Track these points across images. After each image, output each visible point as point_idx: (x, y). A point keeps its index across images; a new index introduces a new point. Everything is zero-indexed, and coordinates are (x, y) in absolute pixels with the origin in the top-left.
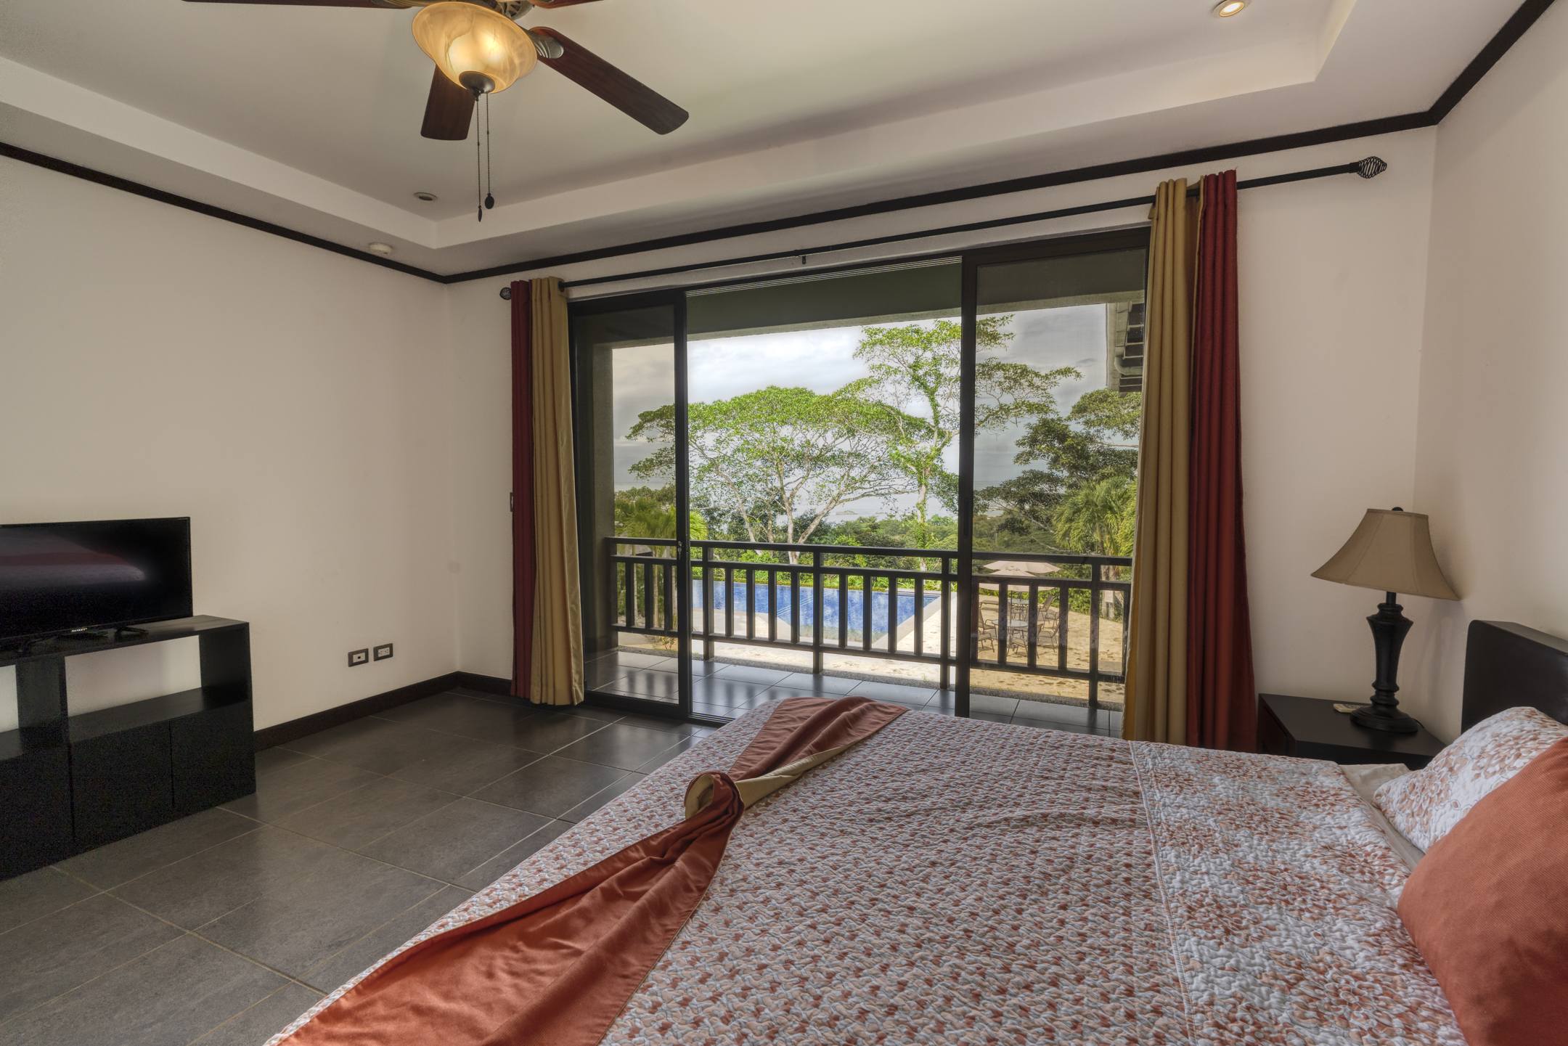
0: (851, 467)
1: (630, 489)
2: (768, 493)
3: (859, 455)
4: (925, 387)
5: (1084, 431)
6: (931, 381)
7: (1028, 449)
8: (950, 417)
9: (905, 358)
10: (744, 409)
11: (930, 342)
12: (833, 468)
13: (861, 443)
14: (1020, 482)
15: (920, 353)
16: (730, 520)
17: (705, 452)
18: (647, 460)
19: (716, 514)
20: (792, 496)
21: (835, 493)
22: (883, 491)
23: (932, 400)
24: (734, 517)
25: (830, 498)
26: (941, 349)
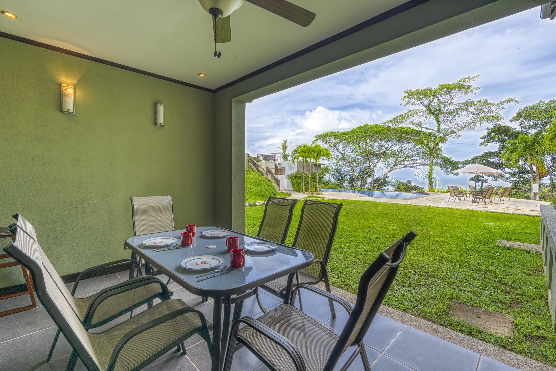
4: (434, 114)
7: (486, 140)
8: (446, 130)
9: (425, 103)
11: (436, 95)
14: (482, 156)
15: (432, 101)
17: (339, 151)
20: (373, 169)
23: (437, 119)
26: (442, 98)
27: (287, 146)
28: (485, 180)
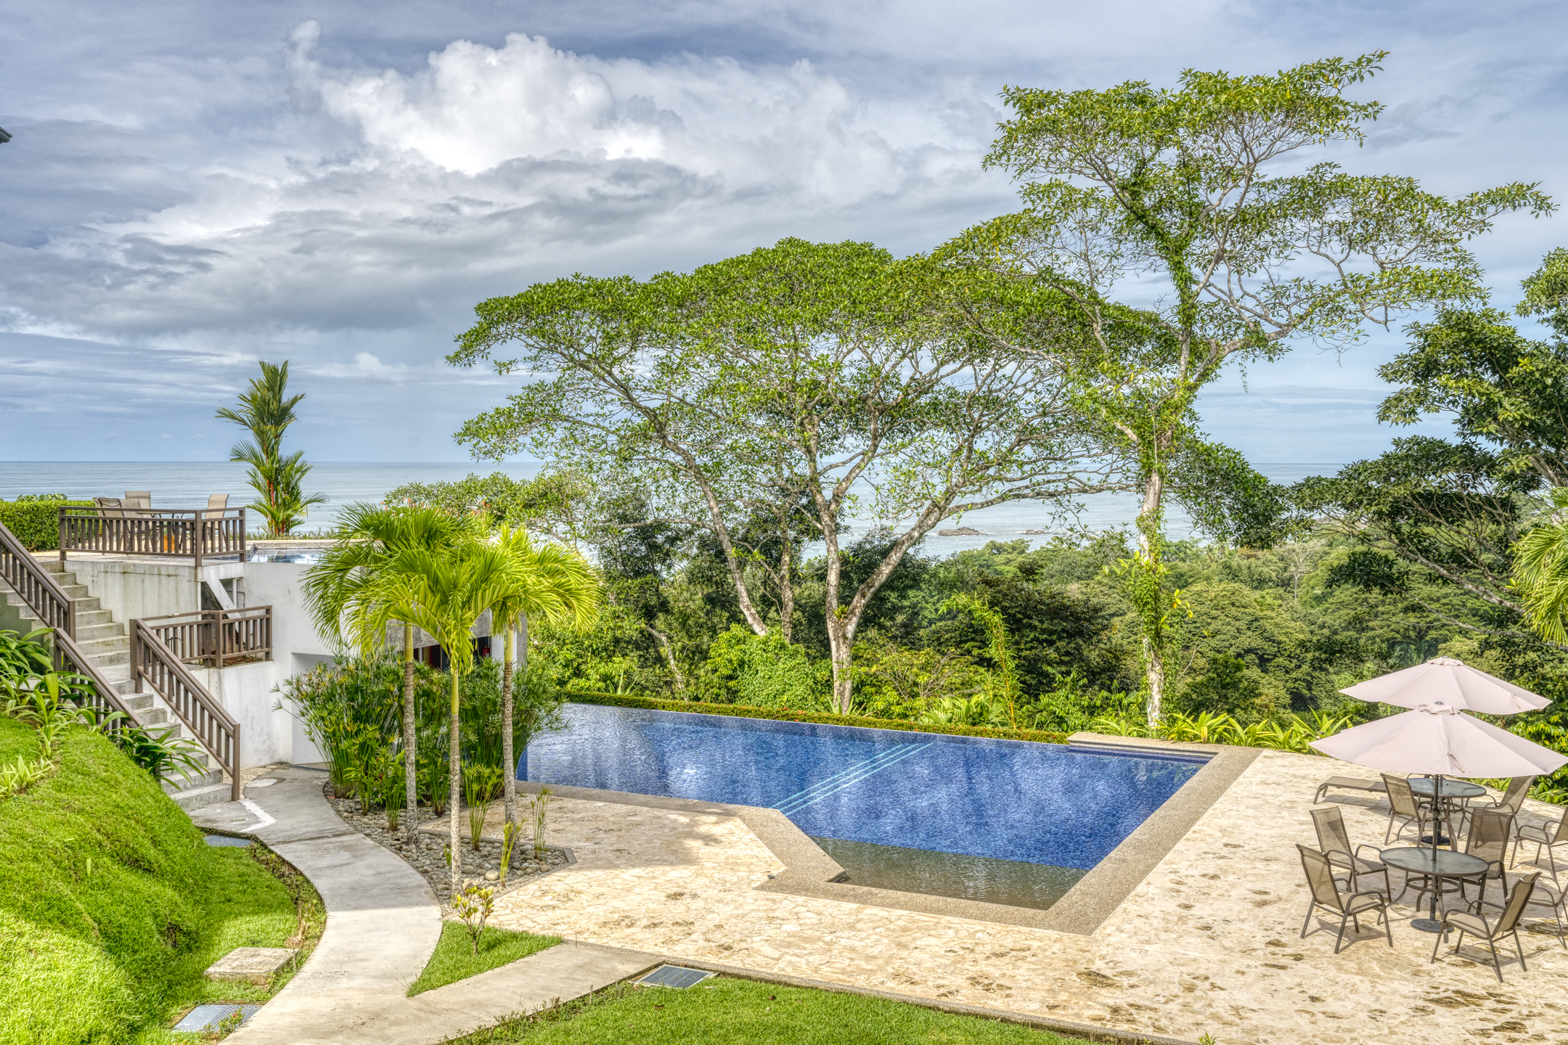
0: (978, 430)
1: (464, 478)
2: (782, 490)
3: (996, 401)
4: (1161, 236)
5: (1551, 342)
6: (1172, 221)
7: (1410, 386)
8: (1217, 310)
9: (1112, 167)
10: (725, 292)
11: (1172, 125)
12: (933, 432)
13: (999, 374)
14: (1390, 467)
15: (1148, 153)
16: (695, 551)
17: (635, 394)
18: (499, 412)
19: (660, 539)
20: (837, 497)
21: (939, 492)
22: (1052, 488)
23: (1177, 266)
24: (704, 544)
25: (928, 503)
26: (1200, 142)
27: (286, 397)
28: (1398, 579)
